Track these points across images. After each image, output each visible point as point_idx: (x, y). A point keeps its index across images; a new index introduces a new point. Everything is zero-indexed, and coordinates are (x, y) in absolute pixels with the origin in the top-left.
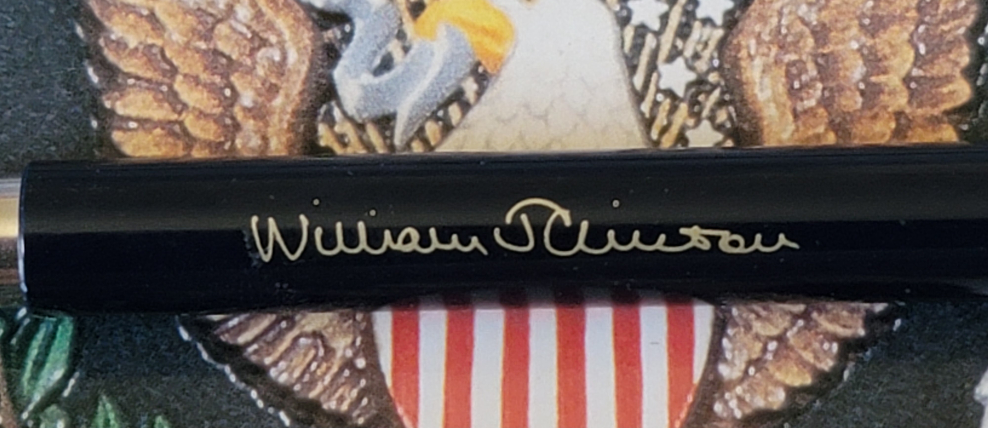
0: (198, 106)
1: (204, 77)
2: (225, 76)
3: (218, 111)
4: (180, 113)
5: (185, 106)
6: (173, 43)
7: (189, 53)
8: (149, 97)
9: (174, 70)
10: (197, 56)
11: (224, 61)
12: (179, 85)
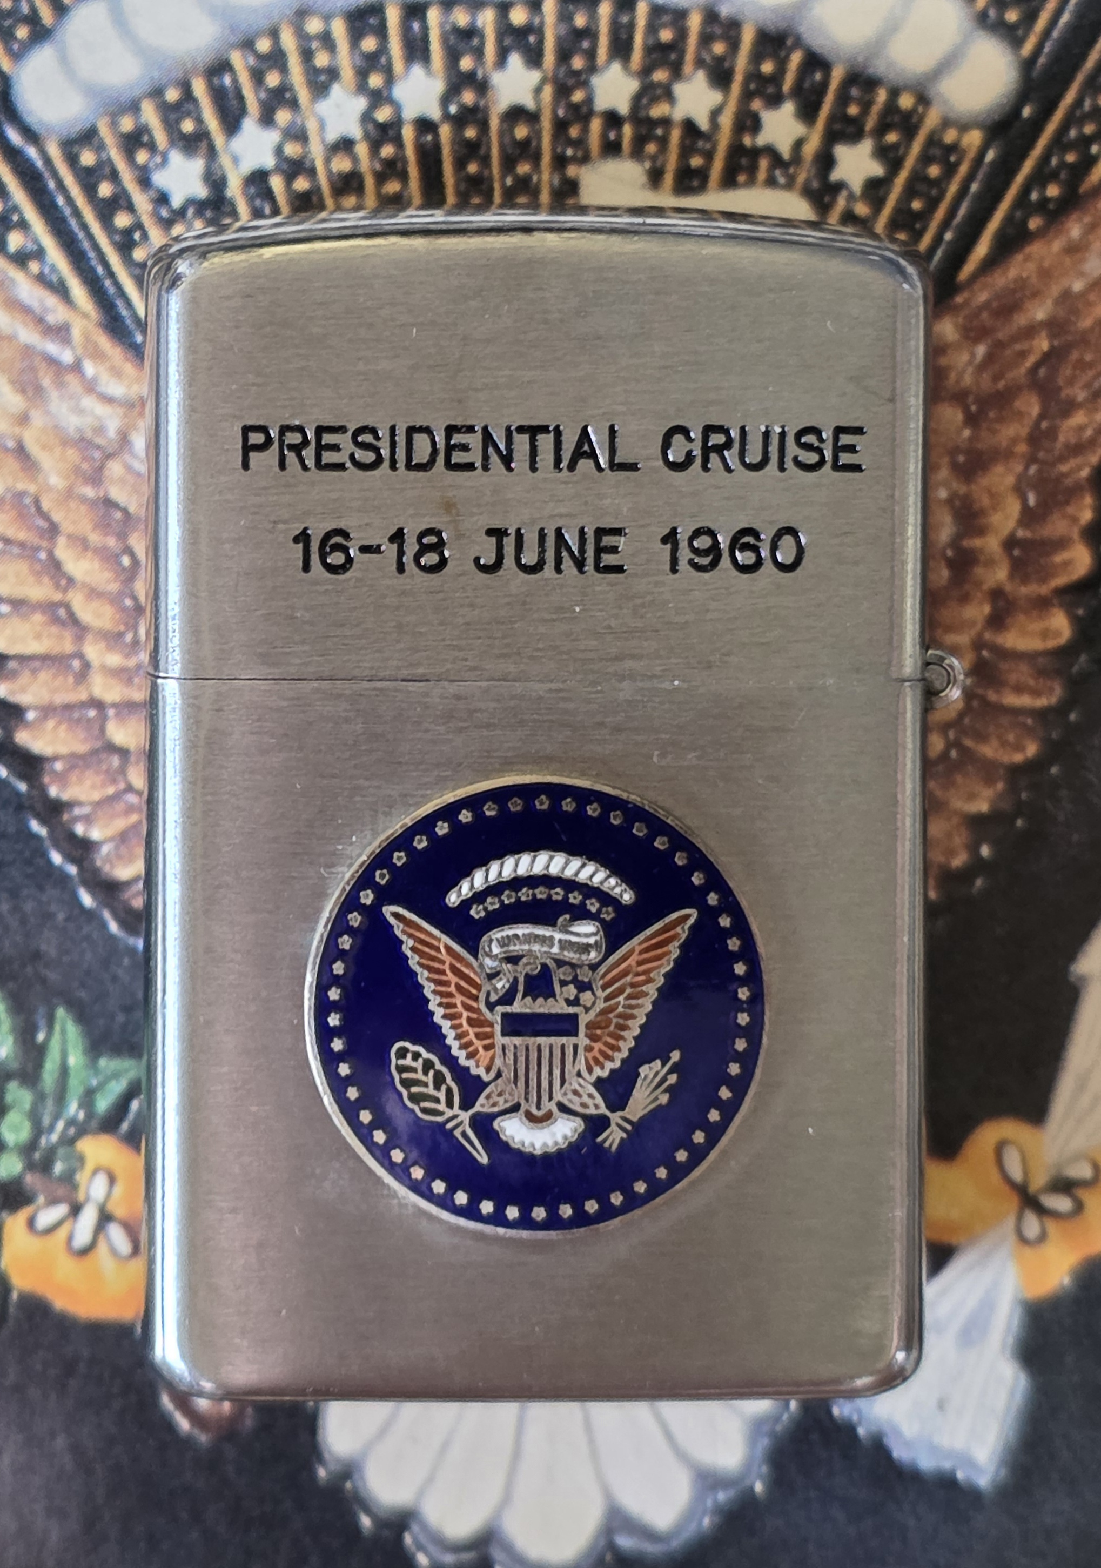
0: (88, 580)
1: (95, 538)
2: (122, 536)
3: (114, 587)
4: (65, 591)
5: (71, 581)
6: (49, 489)
7: (73, 505)
8: (22, 567)
9: (53, 530)
10: (83, 508)
11: (118, 515)
12: (63, 552)
